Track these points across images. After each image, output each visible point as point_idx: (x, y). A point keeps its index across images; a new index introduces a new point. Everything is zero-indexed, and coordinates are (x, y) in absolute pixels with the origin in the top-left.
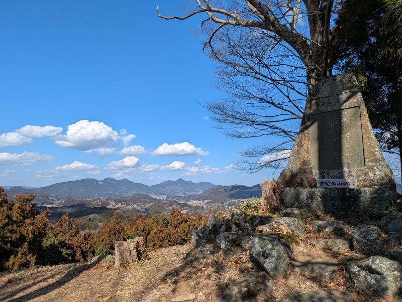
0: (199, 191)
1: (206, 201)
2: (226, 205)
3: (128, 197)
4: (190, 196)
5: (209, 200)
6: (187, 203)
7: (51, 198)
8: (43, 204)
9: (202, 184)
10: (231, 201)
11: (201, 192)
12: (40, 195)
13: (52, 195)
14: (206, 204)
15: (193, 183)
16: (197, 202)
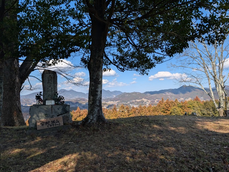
0: (113, 96)
1: (117, 102)
2: (128, 104)
3: (73, 100)
4: (108, 99)
5: (119, 101)
6: (107, 103)
7: (30, 101)
8: (26, 104)
9: (115, 92)
10: (131, 101)
11: (115, 96)
12: (24, 99)
13: (31, 99)
14: (117, 103)
15: (110, 91)
16: (112, 102)
